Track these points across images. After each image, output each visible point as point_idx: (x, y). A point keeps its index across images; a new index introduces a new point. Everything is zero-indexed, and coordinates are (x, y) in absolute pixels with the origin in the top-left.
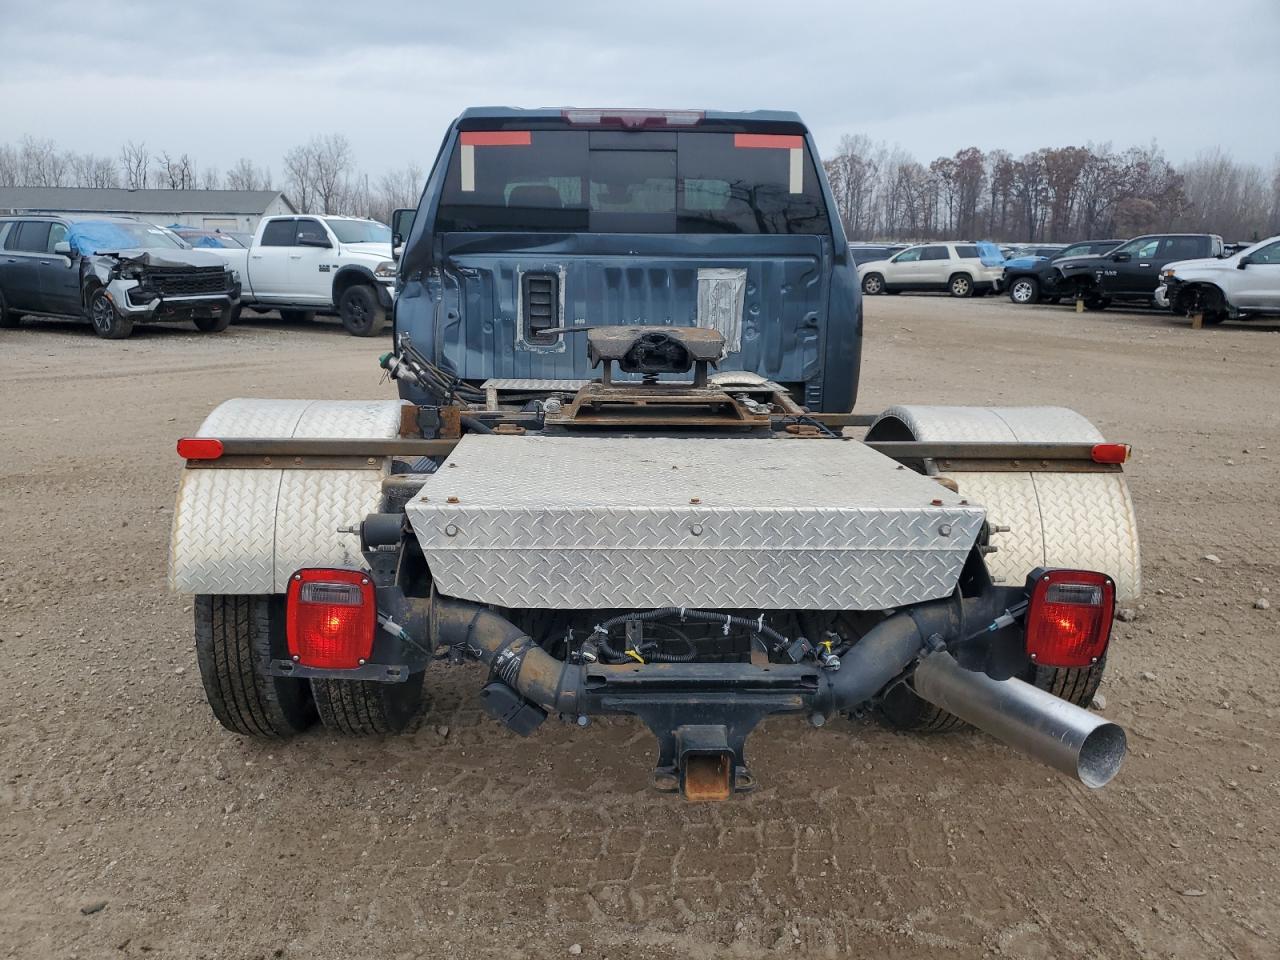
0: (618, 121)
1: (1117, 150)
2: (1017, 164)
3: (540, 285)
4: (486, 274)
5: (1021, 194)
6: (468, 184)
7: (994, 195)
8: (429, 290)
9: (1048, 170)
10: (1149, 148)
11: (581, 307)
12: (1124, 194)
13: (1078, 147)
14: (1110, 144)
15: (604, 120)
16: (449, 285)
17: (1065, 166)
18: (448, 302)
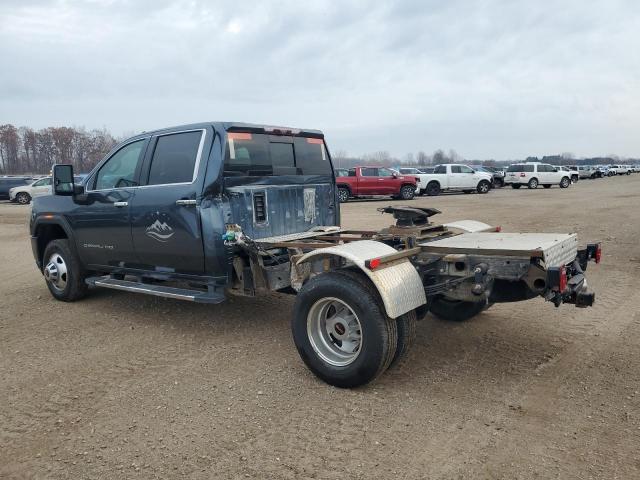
0: (279, 131)
1: (88, 130)
2: (36, 134)
3: (259, 198)
4: (241, 195)
5: (42, 150)
6: (233, 156)
7: (27, 150)
8: (215, 204)
9: (54, 138)
10: (102, 129)
11: (272, 206)
12: (95, 152)
13: (68, 127)
14: (84, 127)
15: (275, 131)
16: (224, 201)
17: (63, 137)
18: (225, 208)
